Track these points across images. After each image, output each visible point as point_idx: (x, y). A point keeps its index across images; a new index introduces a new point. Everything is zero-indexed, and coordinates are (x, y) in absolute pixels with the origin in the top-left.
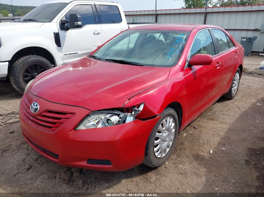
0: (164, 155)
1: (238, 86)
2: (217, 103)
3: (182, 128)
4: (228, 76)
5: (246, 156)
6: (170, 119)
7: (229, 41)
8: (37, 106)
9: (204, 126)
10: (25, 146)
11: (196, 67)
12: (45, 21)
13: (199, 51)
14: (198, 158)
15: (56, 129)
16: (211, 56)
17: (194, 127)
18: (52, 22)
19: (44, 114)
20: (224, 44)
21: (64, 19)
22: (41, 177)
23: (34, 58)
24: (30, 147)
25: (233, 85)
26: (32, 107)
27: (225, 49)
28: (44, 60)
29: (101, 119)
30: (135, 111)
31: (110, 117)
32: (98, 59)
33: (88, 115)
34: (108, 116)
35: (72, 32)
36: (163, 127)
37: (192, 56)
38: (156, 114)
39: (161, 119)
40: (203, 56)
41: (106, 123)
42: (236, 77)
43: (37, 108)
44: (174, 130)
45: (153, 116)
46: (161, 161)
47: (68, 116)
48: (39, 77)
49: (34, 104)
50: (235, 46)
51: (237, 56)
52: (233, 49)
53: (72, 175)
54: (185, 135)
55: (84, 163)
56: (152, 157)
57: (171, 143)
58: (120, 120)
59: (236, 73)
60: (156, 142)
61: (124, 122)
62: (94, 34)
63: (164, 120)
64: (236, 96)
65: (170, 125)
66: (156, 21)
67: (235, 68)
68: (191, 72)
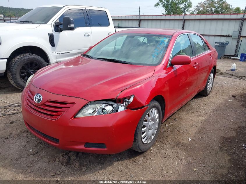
0: (149, 142)
1: (212, 85)
2: (194, 99)
3: (165, 119)
4: (204, 76)
5: (219, 143)
6: (155, 110)
7: (205, 45)
8: (40, 96)
9: (184, 118)
10: (25, 134)
11: (177, 66)
12: (41, 22)
13: (179, 53)
14: (178, 144)
15: (57, 117)
16: (189, 57)
17: (175, 119)
18: (47, 24)
19: (46, 104)
20: (200, 47)
21: (58, 21)
22: (42, 160)
23: (30, 56)
24: (30, 136)
25: (208, 83)
26: (35, 98)
27: (201, 52)
28: (39, 58)
29: (97, 108)
30: (126, 102)
31: (105, 106)
32: (91, 58)
33: (86, 105)
34: (103, 106)
35: (65, 34)
36: (149, 117)
37: (173, 57)
38: (143, 105)
39: (147, 109)
40: (183, 57)
41: (101, 112)
42: (211, 77)
43: (41, 99)
44: (158, 120)
45: (141, 106)
46: (147, 147)
47: (68, 105)
48: (39, 72)
49: (37, 95)
50: (210, 49)
51: (211, 58)
52: (208, 52)
53: (70, 158)
54: (167, 125)
55: (82, 147)
56: (140, 142)
57: (155, 131)
58: (113, 109)
59: (211, 73)
60: (143, 129)
61: (117, 111)
62: (85, 35)
63: (150, 111)
64: (211, 93)
65: (155, 115)
66: (139, 26)
67: (210, 69)
68: (173, 70)
